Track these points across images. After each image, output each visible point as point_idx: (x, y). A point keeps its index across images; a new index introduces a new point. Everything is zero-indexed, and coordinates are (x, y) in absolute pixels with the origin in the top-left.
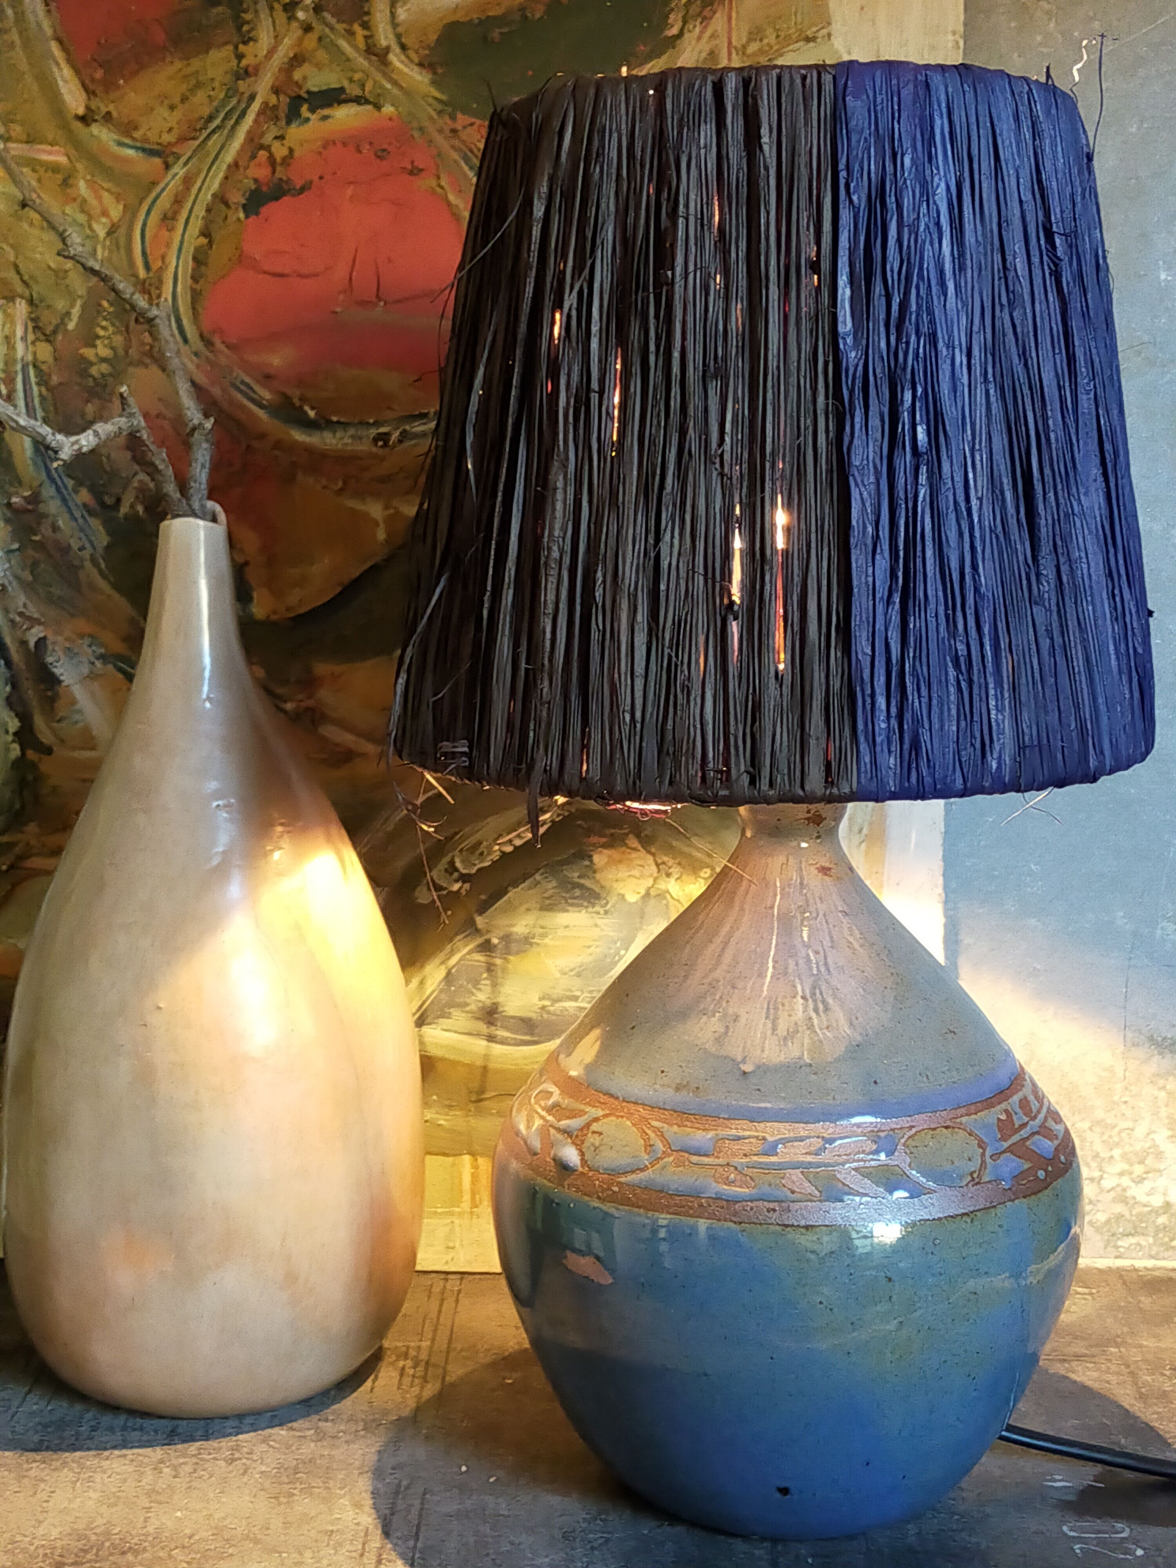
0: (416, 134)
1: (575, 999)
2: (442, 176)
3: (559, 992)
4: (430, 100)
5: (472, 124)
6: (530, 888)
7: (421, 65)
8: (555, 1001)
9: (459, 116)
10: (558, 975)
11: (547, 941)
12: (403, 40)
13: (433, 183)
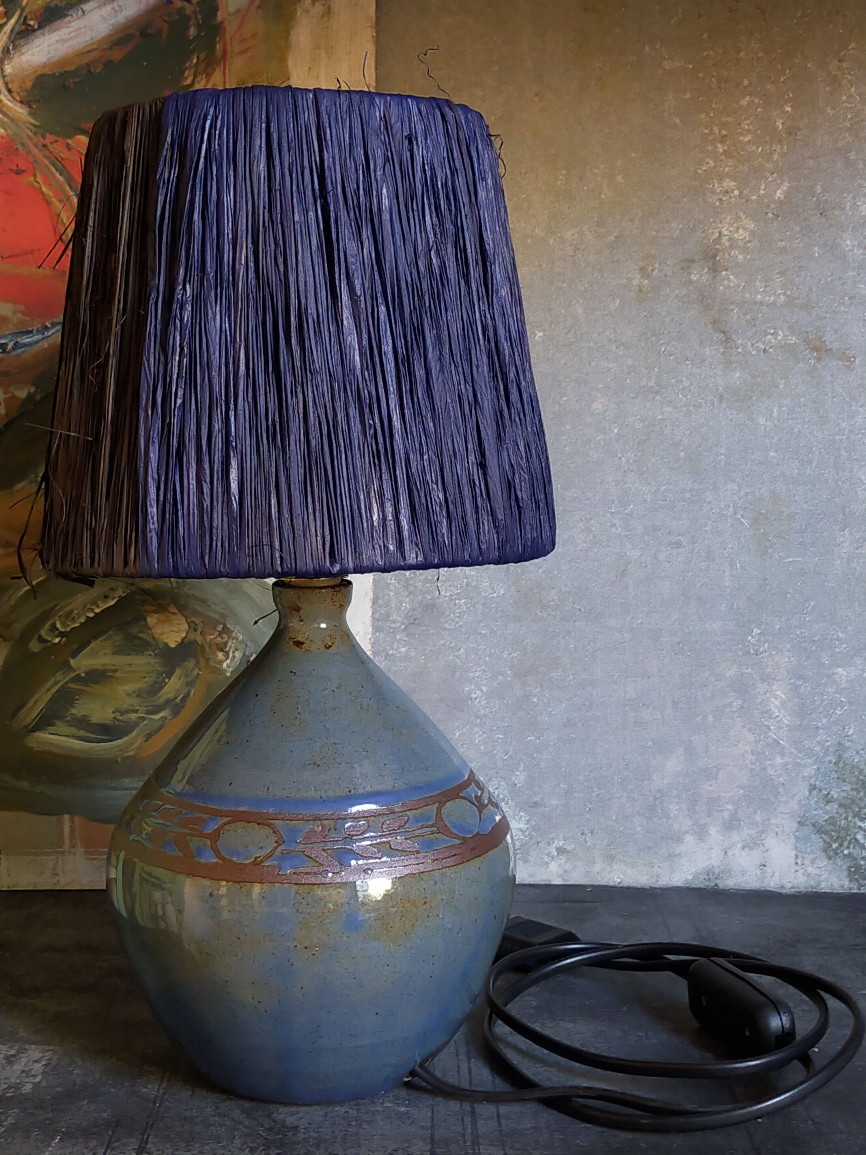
0: (20, 148)
1: (136, 711)
2: (38, 175)
3: (126, 706)
4: (28, 125)
5: (56, 142)
6: (106, 640)
7: (21, 102)
8: (122, 714)
9: (48, 135)
10: (125, 696)
11: (117, 674)
12: (10, 86)
13: (32, 179)
